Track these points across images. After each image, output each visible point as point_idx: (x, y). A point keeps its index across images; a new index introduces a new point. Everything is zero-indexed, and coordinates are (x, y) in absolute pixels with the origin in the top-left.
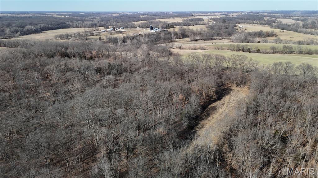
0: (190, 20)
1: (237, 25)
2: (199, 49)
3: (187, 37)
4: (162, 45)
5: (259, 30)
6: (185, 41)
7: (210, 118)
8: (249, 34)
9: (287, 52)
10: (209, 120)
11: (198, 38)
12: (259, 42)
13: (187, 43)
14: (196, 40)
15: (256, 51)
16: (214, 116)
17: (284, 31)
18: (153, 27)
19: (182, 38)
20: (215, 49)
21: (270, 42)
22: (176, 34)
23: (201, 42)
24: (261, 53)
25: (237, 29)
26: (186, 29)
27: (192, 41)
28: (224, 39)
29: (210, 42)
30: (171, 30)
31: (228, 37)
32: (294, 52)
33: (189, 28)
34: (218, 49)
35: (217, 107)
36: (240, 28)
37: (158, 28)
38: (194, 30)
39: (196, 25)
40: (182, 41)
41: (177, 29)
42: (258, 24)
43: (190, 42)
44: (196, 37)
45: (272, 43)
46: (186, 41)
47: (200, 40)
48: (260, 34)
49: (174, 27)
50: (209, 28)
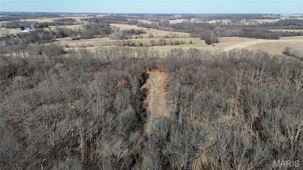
0: (61, 20)
1: (110, 24)
2: (87, 46)
3: (67, 36)
4: (45, 44)
5: (131, 29)
6: (66, 40)
7: (148, 98)
8: (124, 32)
9: (163, 44)
10: (148, 99)
11: (79, 36)
12: (136, 38)
13: (69, 42)
14: (78, 39)
15: (139, 45)
16: (150, 95)
17: (150, 29)
18: (23, 27)
19: (61, 37)
20: (103, 45)
21: (144, 38)
22: (54, 34)
23: (83, 40)
24: (143, 46)
25: (112, 28)
26: (63, 29)
27: (73, 40)
28: (104, 37)
29: (92, 40)
30: (46, 29)
31: (107, 35)
32: (166, 44)
33: (66, 28)
34: (106, 46)
35: (147, 89)
36: (114, 27)
37: (30, 27)
38: (72, 29)
39: (71, 25)
40: (64, 40)
41: (53, 28)
42: (126, 24)
43: (73, 41)
44: (76, 36)
45: (147, 38)
46: (68, 40)
47: (81, 38)
48: (133, 32)
49: (49, 26)
50: (86, 28)
